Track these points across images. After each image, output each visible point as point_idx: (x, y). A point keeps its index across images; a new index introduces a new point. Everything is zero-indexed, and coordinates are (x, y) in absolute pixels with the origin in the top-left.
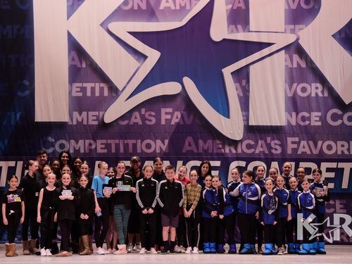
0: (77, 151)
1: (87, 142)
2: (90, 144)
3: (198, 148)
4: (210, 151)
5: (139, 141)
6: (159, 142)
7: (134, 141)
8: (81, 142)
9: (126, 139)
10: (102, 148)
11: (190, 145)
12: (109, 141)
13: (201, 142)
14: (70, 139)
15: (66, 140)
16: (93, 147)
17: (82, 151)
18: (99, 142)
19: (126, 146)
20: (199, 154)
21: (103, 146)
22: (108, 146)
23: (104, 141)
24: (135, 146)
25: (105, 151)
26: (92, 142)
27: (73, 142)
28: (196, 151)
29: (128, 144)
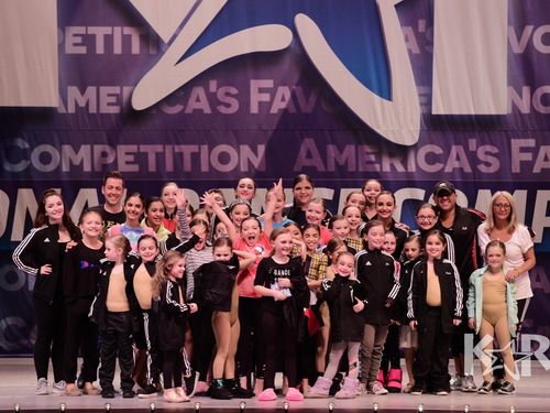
0: (76, 169)
1: (98, 149)
2: (104, 154)
3: (325, 162)
4: (352, 169)
5: (205, 148)
6: (245, 149)
7: (195, 148)
8: (85, 150)
9: (178, 144)
10: (127, 163)
11: (309, 155)
12: (143, 148)
13: (331, 149)
14: (62, 143)
15: (53, 145)
16: (110, 160)
17: (87, 168)
18: (122, 149)
19: (178, 157)
20: (327, 174)
21: (131, 158)
22: (140, 158)
23: (133, 148)
24: (196, 157)
25: (135, 168)
26: (107, 148)
27: (67, 149)
28: (321, 168)
29: (181, 154)
